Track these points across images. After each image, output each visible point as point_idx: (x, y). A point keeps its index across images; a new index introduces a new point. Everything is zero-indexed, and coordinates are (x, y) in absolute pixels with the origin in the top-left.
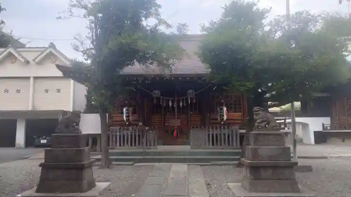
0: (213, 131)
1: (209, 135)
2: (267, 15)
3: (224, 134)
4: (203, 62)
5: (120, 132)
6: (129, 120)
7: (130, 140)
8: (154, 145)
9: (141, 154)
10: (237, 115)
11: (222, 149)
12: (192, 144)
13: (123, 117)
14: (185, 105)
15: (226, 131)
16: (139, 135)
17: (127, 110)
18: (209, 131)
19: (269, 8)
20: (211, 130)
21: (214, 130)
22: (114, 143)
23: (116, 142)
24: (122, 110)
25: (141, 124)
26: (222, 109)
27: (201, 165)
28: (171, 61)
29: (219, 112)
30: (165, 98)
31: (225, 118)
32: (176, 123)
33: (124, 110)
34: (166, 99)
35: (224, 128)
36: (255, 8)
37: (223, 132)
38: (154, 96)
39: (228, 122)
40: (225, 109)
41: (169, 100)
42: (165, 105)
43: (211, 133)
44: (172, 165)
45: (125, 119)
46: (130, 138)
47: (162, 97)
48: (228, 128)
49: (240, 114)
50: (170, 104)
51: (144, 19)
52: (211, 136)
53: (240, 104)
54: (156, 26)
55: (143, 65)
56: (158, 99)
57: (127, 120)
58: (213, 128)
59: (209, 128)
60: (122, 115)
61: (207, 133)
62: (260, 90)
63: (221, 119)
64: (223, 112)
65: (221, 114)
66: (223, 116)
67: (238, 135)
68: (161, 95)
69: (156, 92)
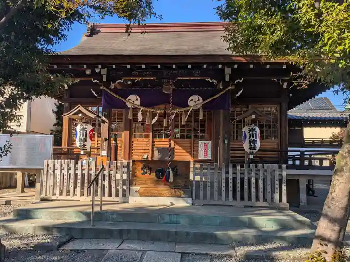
1: (227, 179)
6: (84, 146)
12: (194, 195)
18: (227, 172)
20: (231, 170)
25: (104, 154)
26: (253, 130)
29: (248, 136)
31: (258, 145)
33: (78, 128)
40: (258, 130)
45: (78, 144)
47: (142, 108)
52: (231, 181)
58: (234, 166)
61: (224, 176)
63: (251, 148)
64: (256, 134)
65: (252, 138)
66: (255, 142)
67: (285, 179)
68: (141, 105)
69: (132, 97)
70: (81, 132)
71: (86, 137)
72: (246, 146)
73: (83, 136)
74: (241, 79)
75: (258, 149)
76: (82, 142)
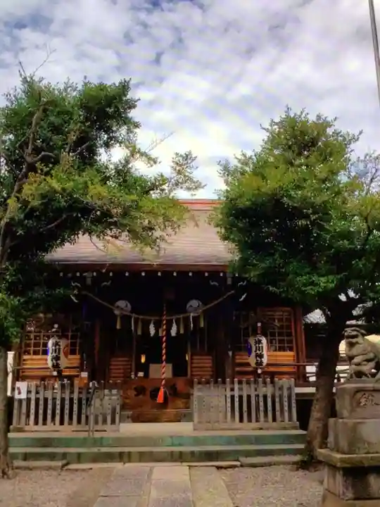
0: (241, 389)
1: (233, 397)
2: (352, 146)
3: (265, 397)
4: (225, 238)
5: (37, 393)
7: (58, 411)
8: (113, 422)
9: (83, 442)
10: (287, 357)
11: (261, 429)
12: (196, 419)
13: (46, 360)
14: (182, 331)
15: (269, 390)
16: (80, 400)
17: (56, 344)
18: (232, 390)
19: (357, 133)
20: (236, 386)
21: (245, 386)
22: (23, 417)
23: (28, 416)
24: (45, 345)
25: (85, 375)
26: (260, 342)
27: (219, 468)
28: (157, 233)
29: (254, 349)
30: (141, 317)
31: (265, 360)
32: (163, 371)
33: (50, 343)
34: (143, 321)
35: (265, 383)
36: (330, 131)
37: (263, 390)
38: (117, 312)
39: (272, 369)
40: (264, 340)
41: (151, 320)
42: (139, 333)
43: (236, 394)
44: (153, 467)
45: (50, 364)
46: (58, 407)
47: (134, 315)
48: (272, 382)
49: (291, 353)
50: (152, 331)
51: (102, 150)
52: (237, 400)
53: (289, 335)
54: (127, 162)
55: (98, 236)
56: (126, 319)
57: (53, 366)
58: (240, 382)
59: (233, 383)
60: (44, 357)
61: (229, 394)
62: (343, 298)
63: (257, 363)
64: (262, 347)
65: (258, 352)
66: (261, 356)
67: (294, 398)
68: (132, 312)
69: (121, 303)
70: (54, 348)
71: (59, 353)
72: (252, 360)
73: (55, 352)
74: (244, 282)
75: (264, 364)
76: (54, 362)
